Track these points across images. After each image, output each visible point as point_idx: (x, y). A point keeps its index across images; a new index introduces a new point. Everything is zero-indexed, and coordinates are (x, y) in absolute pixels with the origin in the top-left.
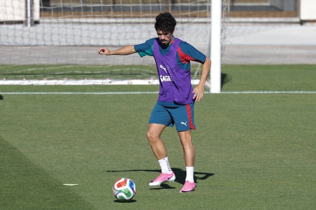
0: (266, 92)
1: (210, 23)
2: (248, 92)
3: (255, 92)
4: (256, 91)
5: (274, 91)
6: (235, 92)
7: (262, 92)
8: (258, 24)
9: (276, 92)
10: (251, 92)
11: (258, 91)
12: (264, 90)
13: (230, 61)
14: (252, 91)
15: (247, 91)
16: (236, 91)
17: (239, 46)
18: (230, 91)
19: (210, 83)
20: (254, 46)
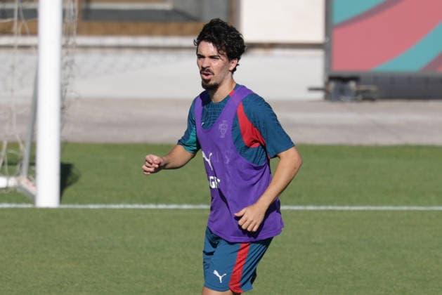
0: (161, 206)
1: (36, 47)
2: (122, 206)
3: (136, 206)
4: (138, 202)
5: (180, 203)
6: (91, 207)
7: (152, 206)
8: (145, 52)
9: (185, 207)
10: (129, 206)
11: (144, 203)
12: (157, 201)
13: (80, 134)
14: (131, 203)
15: (119, 203)
16: (95, 202)
17: (101, 102)
18: (80, 203)
19: (35, 185)
20: (136, 101)
